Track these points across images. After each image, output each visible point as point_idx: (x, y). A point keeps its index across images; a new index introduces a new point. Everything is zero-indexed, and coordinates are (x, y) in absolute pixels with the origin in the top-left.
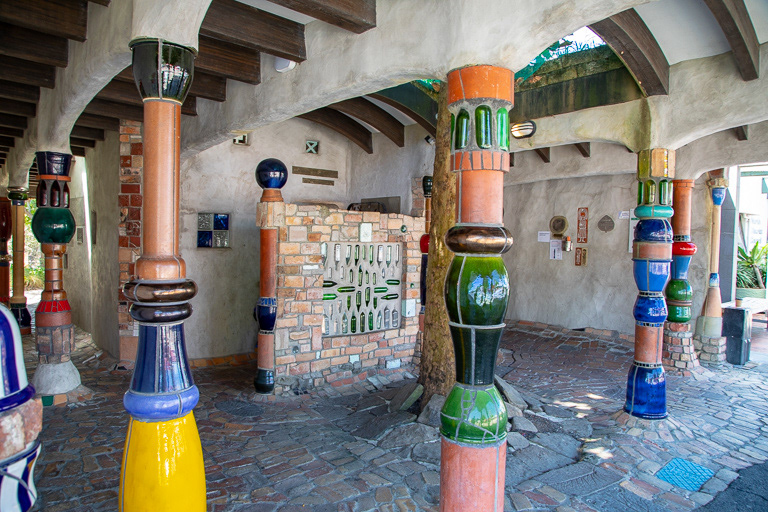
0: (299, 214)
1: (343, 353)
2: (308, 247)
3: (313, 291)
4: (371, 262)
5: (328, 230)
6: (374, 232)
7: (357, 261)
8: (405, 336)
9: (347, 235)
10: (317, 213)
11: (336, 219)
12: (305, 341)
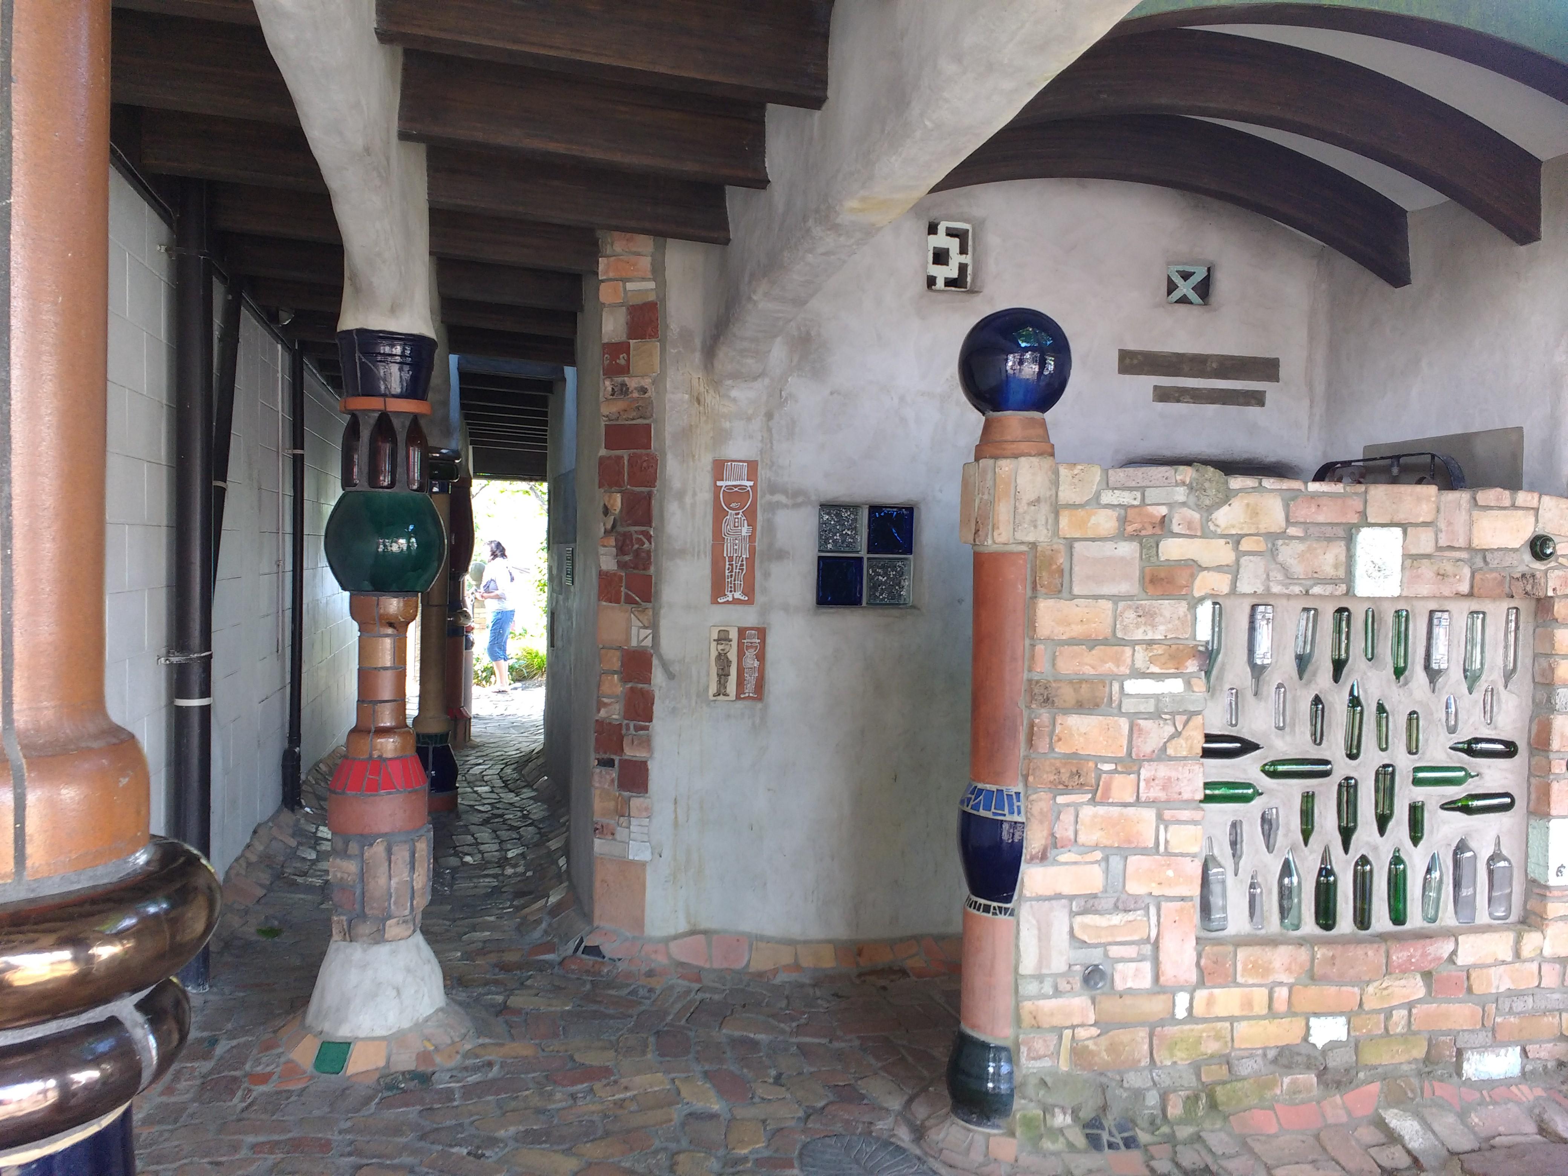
0: (1108, 497)
1: (1281, 1005)
2: (1148, 617)
3: (1163, 771)
4: (1399, 672)
5: (1223, 553)
6: (1411, 559)
7: (1339, 666)
8: (1541, 959)
9: (1298, 569)
10: (1180, 494)
11: (1254, 513)
12: (1131, 951)
